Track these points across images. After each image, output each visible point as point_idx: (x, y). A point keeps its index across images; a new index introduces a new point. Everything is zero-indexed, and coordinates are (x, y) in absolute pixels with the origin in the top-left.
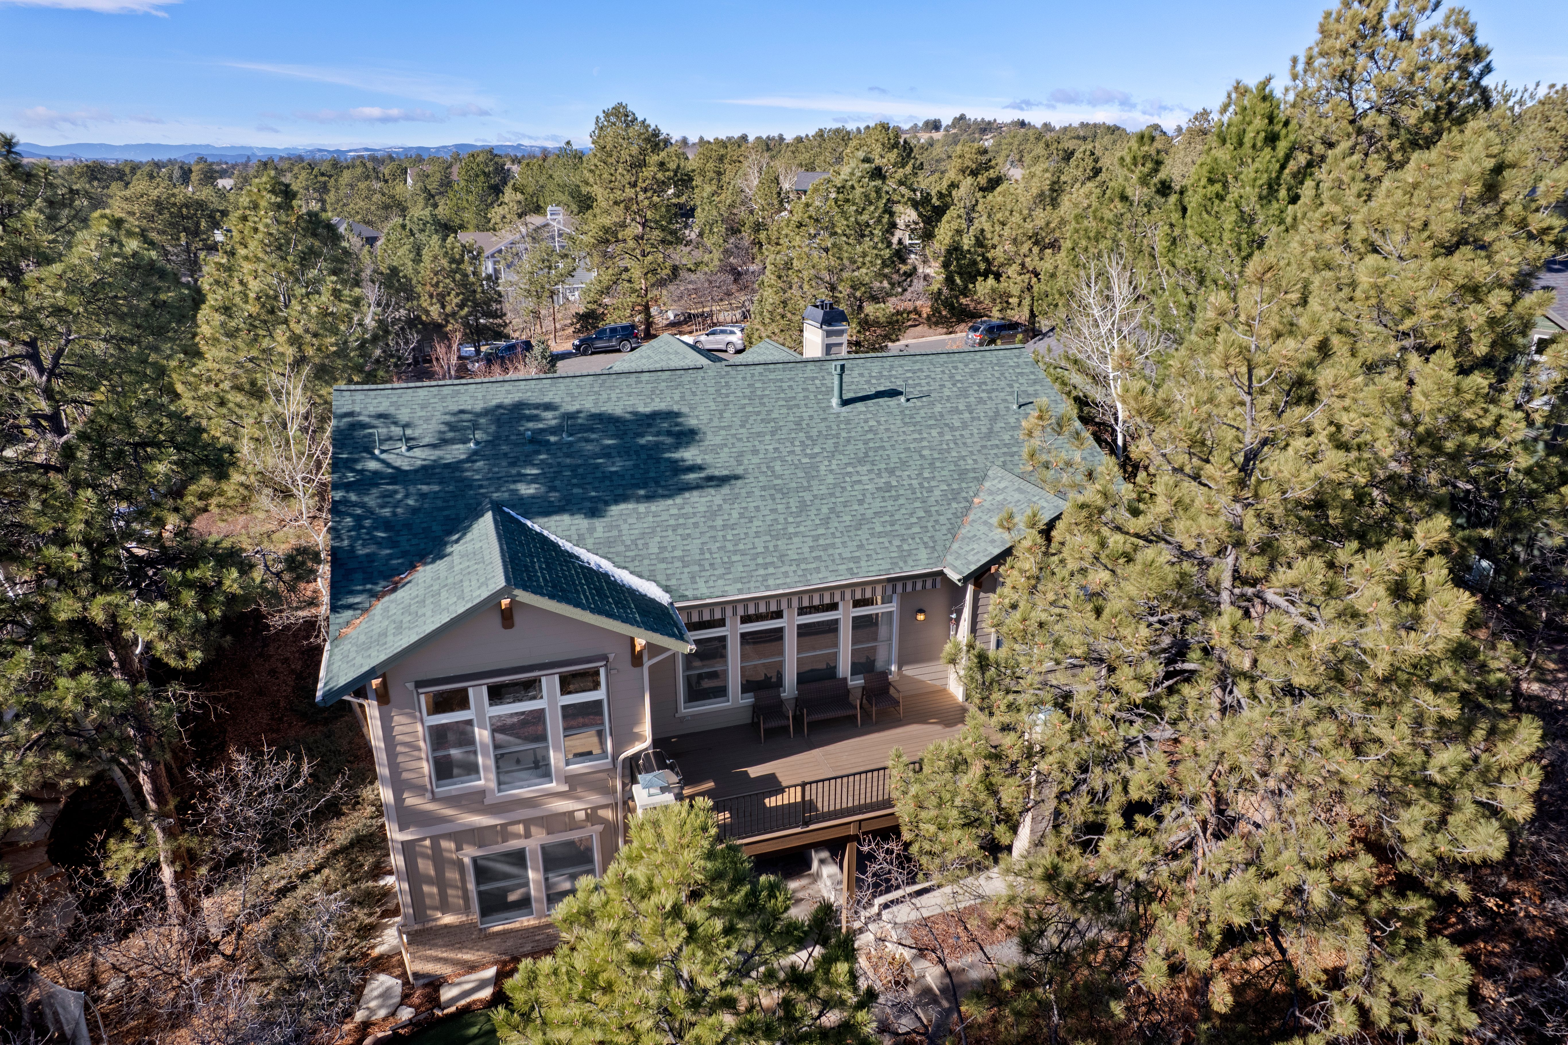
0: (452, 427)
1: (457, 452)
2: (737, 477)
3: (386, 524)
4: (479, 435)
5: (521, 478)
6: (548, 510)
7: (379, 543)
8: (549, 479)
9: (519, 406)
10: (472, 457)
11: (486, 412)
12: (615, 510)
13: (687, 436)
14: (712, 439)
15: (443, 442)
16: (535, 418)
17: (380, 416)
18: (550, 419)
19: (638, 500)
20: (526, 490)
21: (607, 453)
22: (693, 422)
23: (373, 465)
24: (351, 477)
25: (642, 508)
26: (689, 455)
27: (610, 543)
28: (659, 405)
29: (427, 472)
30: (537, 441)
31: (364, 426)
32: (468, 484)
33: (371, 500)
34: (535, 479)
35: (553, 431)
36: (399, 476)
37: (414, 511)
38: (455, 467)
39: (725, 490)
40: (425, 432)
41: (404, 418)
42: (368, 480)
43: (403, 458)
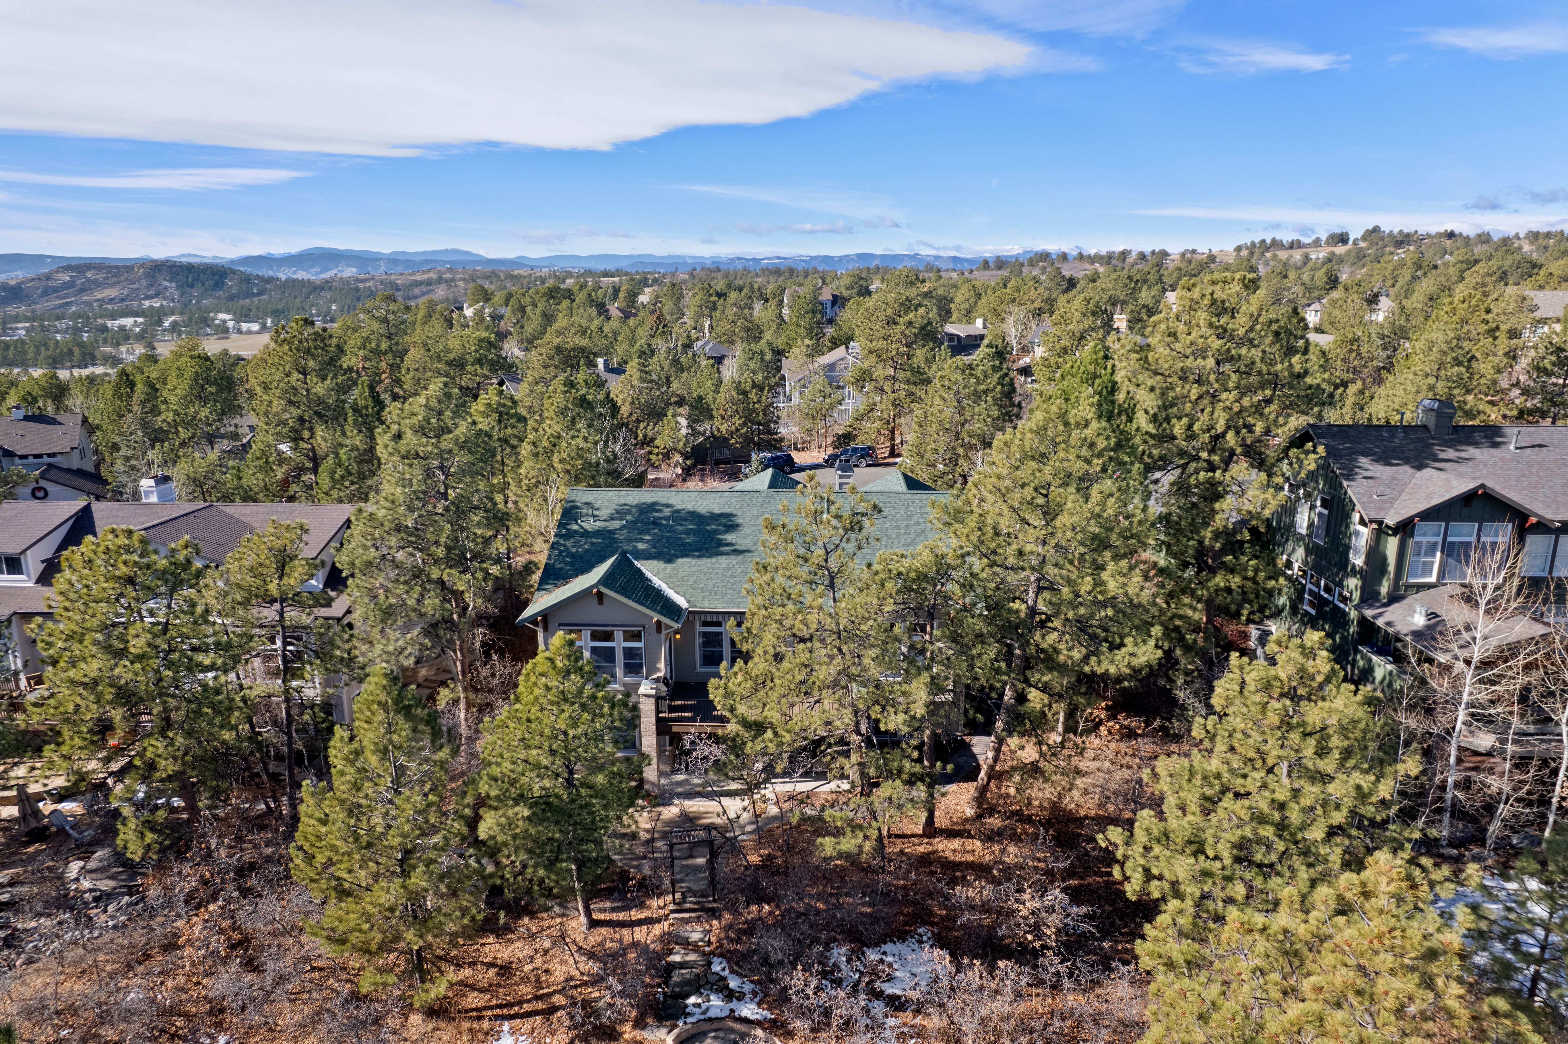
0: (617, 512)
1: (616, 524)
2: (749, 551)
3: (572, 556)
4: (629, 517)
5: (641, 540)
6: (646, 556)
7: (566, 564)
8: (654, 543)
9: (655, 504)
10: (623, 528)
11: (637, 506)
12: (680, 561)
13: (732, 527)
14: (745, 530)
15: (611, 519)
16: (660, 511)
17: (587, 503)
18: (667, 512)
19: (694, 557)
20: (641, 546)
21: (688, 532)
22: (740, 521)
23: (575, 527)
24: (564, 532)
25: (694, 561)
26: (730, 537)
27: (671, 576)
28: (727, 510)
29: (598, 533)
30: (656, 523)
31: (577, 508)
32: (615, 540)
33: (569, 543)
34: (648, 541)
35: (667, 518)
36: (586, 534)
37: (587, 551)
38: (613, 532)
39: (741, 557)
40: (604, 513)
41: (597, 505)
42: (571, 534)
43: (590, 525)
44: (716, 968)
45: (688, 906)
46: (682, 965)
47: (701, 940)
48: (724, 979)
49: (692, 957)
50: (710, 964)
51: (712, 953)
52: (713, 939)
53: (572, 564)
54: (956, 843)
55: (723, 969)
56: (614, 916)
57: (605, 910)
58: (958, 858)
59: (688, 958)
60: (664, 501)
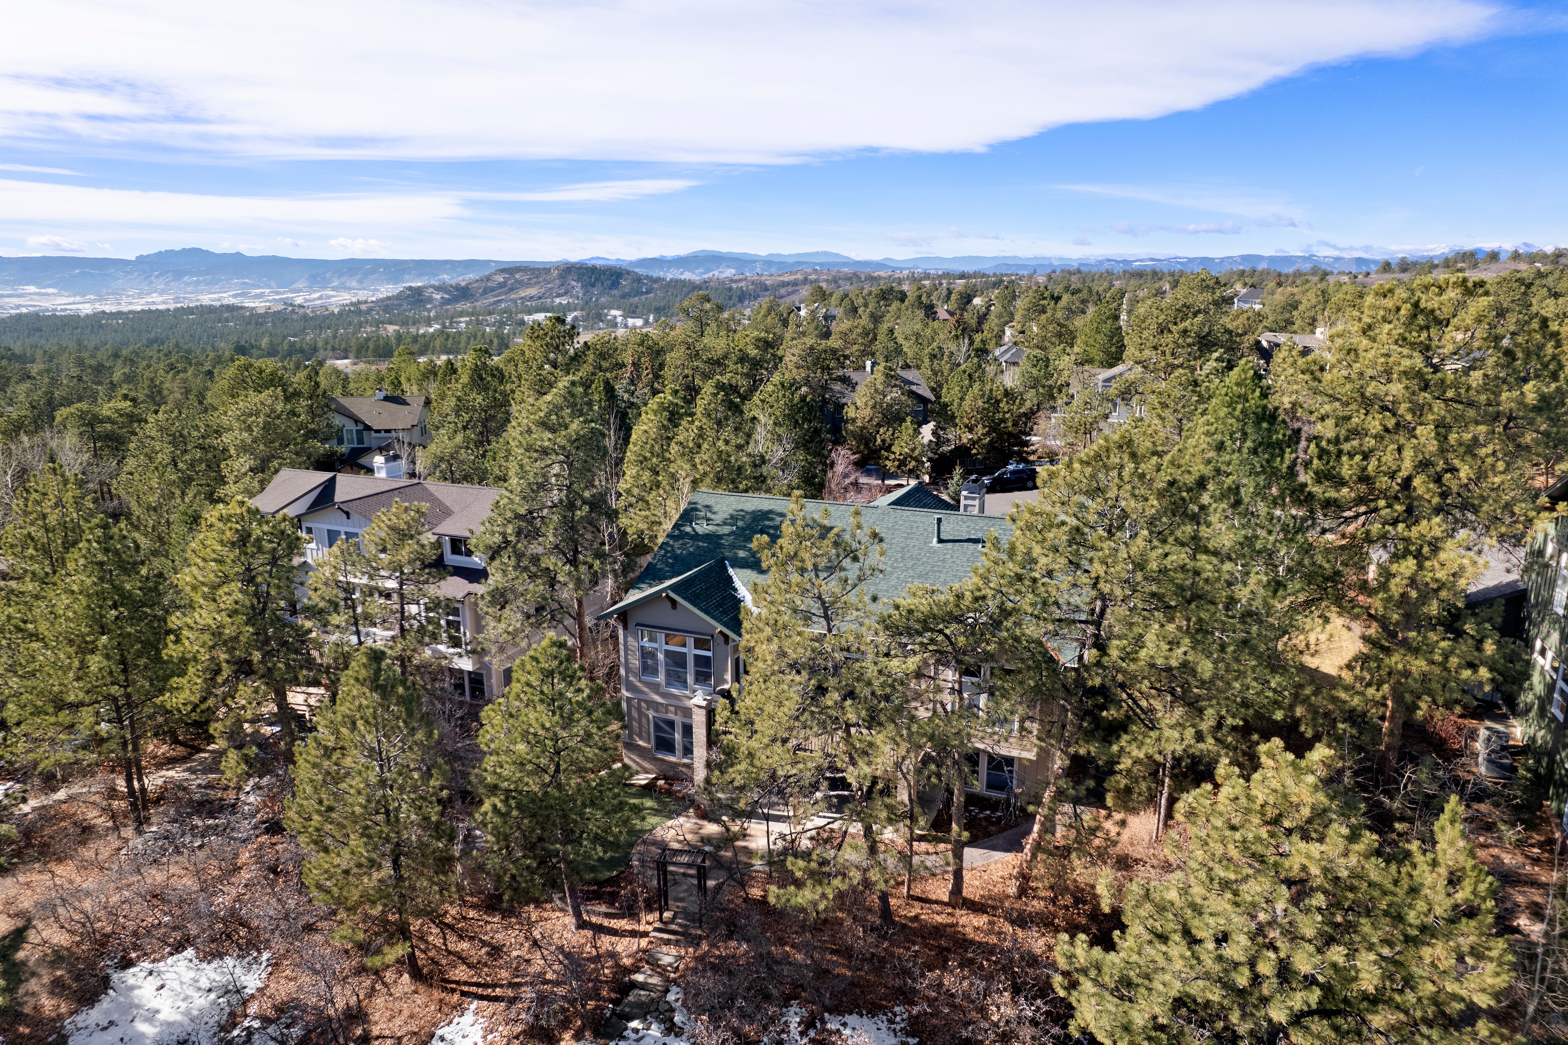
0: (732, 517)
1: (726, 530)
3: (675, 558)
4: (740, 523)
5: (744, 548)
6: (742, 564)
7: (668, 564)
9: (770, 512)
10: (731, 534)
11: (752, 513)
15: (725, 523)
16: (772, 519)
17: (707, 506)
18: (777, 521)
20: (741, 554)
23: (688, 529)
24: (677, 533)
27: (757, 588)
29: (707, 537)
30: (764, 531)
31: (696, 510)
32: (720, 546)
33: (677, 545)
34: (749, 550)
35: (776, 527)
36: (696, 537)
37: (691, 553)
38: (720, 537)
40: (718, 518)
41: (715, 509)
42: (683, 535)
43: (702, 528)
44: (671, 997)
45: (673, 927)
46: (643, 986)
47: (670, 965)
48: (672, 1010)
49: (655, 980)
50: (667, 991)
51: (674, 981)
52: (682, 966)
53: (672, 566)
54: (981, 920)
55: (677, 1000)
56: (606, 922)
57: (599, 914)
58: (979, 937)
59: (650, 981)
60: (779, 509)
